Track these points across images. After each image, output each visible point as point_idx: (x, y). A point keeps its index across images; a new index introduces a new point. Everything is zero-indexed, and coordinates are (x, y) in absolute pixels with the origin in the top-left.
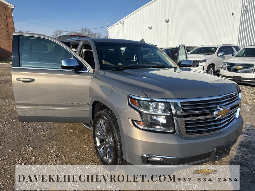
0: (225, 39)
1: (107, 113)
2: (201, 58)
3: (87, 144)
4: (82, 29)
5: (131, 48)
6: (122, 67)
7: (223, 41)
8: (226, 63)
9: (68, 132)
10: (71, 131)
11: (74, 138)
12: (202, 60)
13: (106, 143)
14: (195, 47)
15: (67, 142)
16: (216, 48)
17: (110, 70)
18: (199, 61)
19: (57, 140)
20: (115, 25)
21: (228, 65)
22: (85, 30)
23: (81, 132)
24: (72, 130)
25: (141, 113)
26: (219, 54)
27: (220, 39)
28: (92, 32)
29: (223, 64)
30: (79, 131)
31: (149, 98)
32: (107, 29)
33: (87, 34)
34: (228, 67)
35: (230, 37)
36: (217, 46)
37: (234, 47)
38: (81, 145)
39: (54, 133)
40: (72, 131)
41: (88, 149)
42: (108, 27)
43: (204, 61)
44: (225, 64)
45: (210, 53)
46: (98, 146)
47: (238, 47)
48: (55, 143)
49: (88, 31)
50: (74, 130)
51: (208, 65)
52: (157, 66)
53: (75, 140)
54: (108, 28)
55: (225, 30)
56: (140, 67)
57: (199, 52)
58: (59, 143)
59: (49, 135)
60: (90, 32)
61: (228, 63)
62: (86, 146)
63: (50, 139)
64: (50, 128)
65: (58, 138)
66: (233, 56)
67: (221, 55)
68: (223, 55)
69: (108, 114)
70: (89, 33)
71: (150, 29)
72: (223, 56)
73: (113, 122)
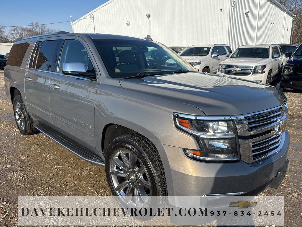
0: (214, 38)
1: (134, 140)
2: (195, 60)
3: (92, 184)
4: (32, 24)
5: (140, 47)
6: (139, 74)
7: (213, 40)
8: (223, 65)
9: (56, 169)
10: (59, 167)
11: (69, 177)
12: (196, 62)
13: (130, 182)
14: (184, 48)
15: (60, 185)
16: (209, 48)
17: (123, 78)
18: (193, 63)
19: (44, 184)
20: (81, 19)
21: (225, 67)
22: (36, 25)
23: (75, 167)
24: (61, 165)
25: (197, 138)
26: (213, 55)
27: (209, 38)
28: (46, 28)
29: (220, 66)
30: (71, 166)
31: (207, 116)
32: (71, 25)
33: (40, 30)
34: (225, 70)
35: (219, 36)
36: (210, 46)
37: (226, 47)
38: (83, 187)
39: (34, 174)
40: (61, 167)
41: (97, 192)
42: (73, 21)
43: (199, 63)
44: (221, 67)
45: (204, 54)
46: (116, 187)
47: (229, 47)
48: (42, 189)
49: (41, 27)
50: (63, 165)
51: (203, 68)
52: (179, 71)
53: (71, 180)
54: (72, 23)
55: (214, 28)
56: (159, 73)
57: (190, 54)
58: (48, 188)
59: (27, 178)
60: (44, 27)
61: (225, 65)
62: (91, 187)
63: (33, 184)
64: (25, 167)
65: (44, 181)
66: (228, 57)
67: (214, 57)
68: (218, 56)
69: (136, 142)
70: (42, 29)
71: (128, 25)
72: (216, 57)
73: (147, 153)
